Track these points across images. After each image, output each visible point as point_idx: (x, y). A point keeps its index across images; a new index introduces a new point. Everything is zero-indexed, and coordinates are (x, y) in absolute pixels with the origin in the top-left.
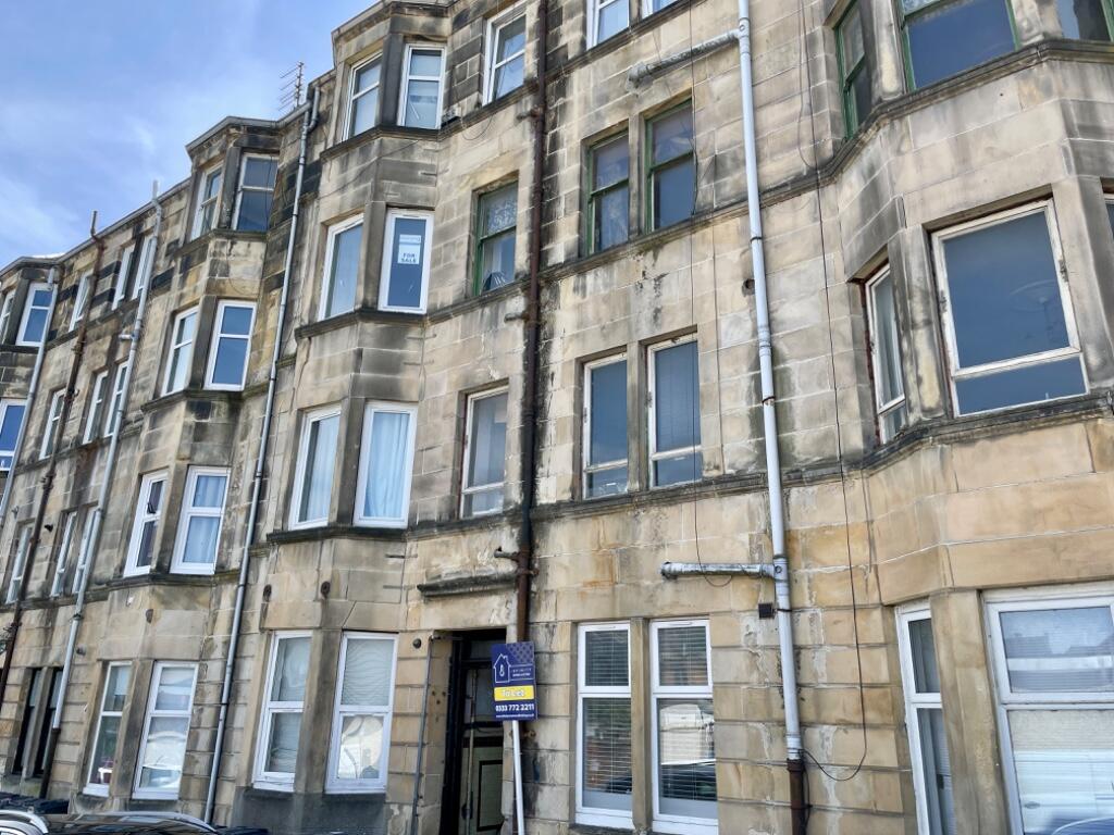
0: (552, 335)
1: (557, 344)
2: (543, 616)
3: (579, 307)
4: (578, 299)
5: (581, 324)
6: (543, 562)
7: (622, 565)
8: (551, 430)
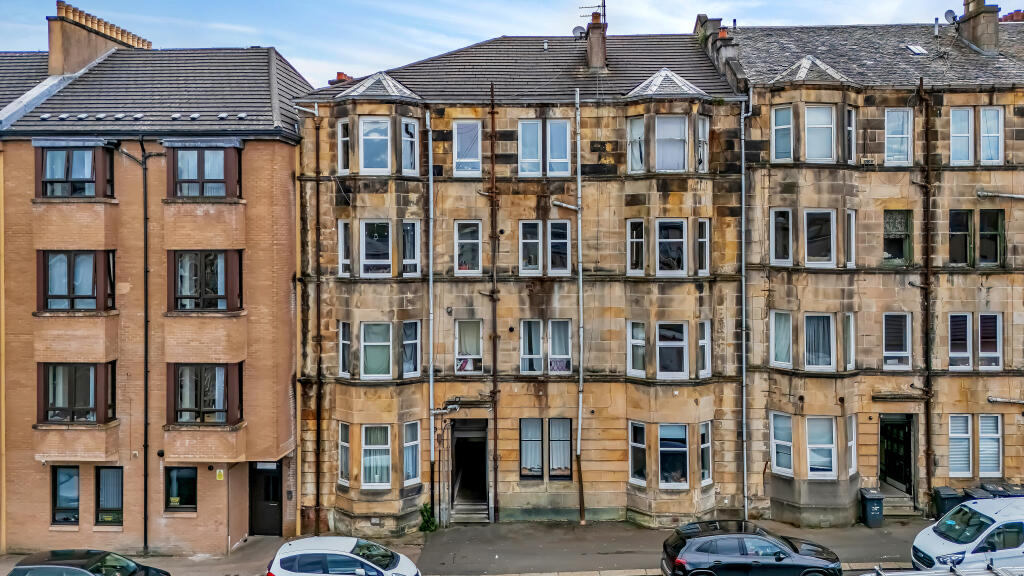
0: (936, 298)
1: (939, 303)
2: (936, 411)
3: (950, 289)
4: (949, 285)
5: (951, 297)
6: (936, 392)
7: (972, 395)
8: (937, 340)
